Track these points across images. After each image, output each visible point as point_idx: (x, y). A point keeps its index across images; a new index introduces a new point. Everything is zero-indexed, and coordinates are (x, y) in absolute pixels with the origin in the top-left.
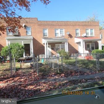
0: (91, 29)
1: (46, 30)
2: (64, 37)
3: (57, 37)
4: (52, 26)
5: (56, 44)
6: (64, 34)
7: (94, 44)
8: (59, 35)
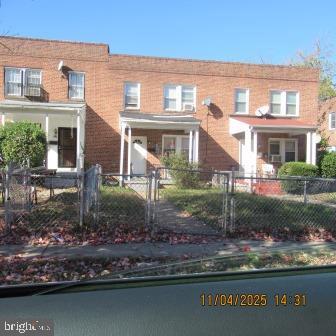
0: (288, 93)
1: (136, 86)
2: (192, 113)
3: (170, 112)
4: (154, 74)
5: (164, 136)
6: (194, 104)
7: (296, 143)
8: (177, 106)
